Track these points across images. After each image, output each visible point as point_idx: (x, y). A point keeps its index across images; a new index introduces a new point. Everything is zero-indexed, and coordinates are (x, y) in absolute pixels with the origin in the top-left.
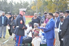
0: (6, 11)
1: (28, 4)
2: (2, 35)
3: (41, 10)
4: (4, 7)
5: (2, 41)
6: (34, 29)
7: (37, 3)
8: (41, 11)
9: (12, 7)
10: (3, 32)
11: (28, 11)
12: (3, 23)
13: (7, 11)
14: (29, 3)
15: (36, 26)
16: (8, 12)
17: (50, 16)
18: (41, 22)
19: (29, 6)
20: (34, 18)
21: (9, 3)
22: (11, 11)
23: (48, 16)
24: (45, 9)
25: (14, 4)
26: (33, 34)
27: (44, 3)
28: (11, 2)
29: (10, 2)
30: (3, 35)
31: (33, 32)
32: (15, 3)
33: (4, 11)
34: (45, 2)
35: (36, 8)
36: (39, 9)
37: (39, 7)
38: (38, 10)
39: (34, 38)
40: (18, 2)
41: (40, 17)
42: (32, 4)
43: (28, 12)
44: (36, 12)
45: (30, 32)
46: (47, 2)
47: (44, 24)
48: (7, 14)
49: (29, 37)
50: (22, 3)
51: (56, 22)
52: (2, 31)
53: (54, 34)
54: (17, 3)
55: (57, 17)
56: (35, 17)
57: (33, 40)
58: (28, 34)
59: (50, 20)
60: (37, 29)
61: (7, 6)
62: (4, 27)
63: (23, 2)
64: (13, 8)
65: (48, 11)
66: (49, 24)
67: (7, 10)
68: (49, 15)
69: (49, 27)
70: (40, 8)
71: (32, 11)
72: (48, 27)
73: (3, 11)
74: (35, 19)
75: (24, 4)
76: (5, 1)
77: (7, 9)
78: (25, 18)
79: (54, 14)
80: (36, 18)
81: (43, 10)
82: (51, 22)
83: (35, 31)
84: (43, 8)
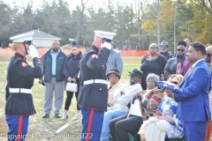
0: (63, 34)
1: (132, 15)
2: (50, 109)
3: (171, 32)
4: (58, 23)
5: (51, 126)
6: (148, 91)
7: (160, 13)
8: (171, 36)
9: (82, 24)
10: (54, 100)
11: (132, 36)
12: (54, 72)
13: (68, 37)
14: (135, 12)
15: (153, 84)
16: (70, 40)
17: (196, 54)
19: (134, 21)
20: (150, 58)
21: (74, 12)
22: (80, 34)
23: (191, 52)
24: (184, 30)
25: (88, 15)
26: (143, 106)
27: (180, 12)
28: (81, 8)
29: (77, 8)
30: (54, 109)
31: (144, 99)
32: (91, 12)
33: (58, 36)
34: (184, 8)
35: (155, 28)
36: (165, 31)
37: (164, 25)
38: (162, 32)
39: (148, 118)
40: (100, 10)
41: (166, 54)
42: (144, 16)
43: (132, 40)
45: (134, 99)
46: (191, 8)
47: (178, 77)
48: (66, 46)
49: (131, 116)
50: (112, 12)
52: (51, 97)
54: (97, 12)
56: (153, 55)
57: (143, 126)
58: (129, 106)
59: (197, 65)
60: (157, 92)
61: (66, 22)
62: (58, 85)
63: (115, 9)
64: (85, 27)
65: (192, 37)
66: (191, 77)
67: (68, 33)
68: (194, 50)
70: (168, 28)
71: (143, 36)
72: (187, 85)
73: (55, 34)
74: (151, 62)
75: (119, 14)
76: (61, 5)
77: (67, 28)
78: (122, 58)
80: (155, 58)
81: (177, 33)
83: (149, 97)
84: (177, 27)
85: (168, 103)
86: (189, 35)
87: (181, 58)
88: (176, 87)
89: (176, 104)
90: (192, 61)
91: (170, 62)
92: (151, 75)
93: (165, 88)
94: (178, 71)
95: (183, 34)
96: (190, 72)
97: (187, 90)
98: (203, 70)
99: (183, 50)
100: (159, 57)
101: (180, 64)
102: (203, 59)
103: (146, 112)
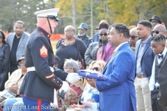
3: (87, 14)
8: (87, 18)
17: (118, 37)
18: (89, 54)
20: (66, 43)
24: (102, 11)
26: (61, 96)
35: (70, 8)
36: (80, 12)
37: (80, 6)
38: (77, 13)
41: (84, 38)
44: (70, 22)
51: (141, 54)
53: (134, 98)
55: (143, 38)
56: (69, 38)
59: (119, 50)
65: (111, 18)
66: (114, 63)
68: (115, 32)
69: (114, 72)
70: (84, 9)
74: (68, 46)
80: (72, 42)
81: (94, 14)
82: (120, 55)
84: (94, 8)
86: (107, 16)
89: (98, 93)
90: (114, 45)
91: (92, 47)
95: (101, 15)
98: (127, 54)
99: (106, 34)
102: (127, 41)
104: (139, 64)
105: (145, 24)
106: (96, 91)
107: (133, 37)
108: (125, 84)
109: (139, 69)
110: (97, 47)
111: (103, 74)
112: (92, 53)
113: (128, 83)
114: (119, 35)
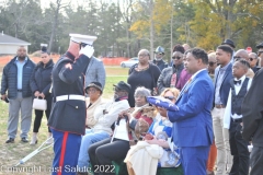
0: (33, 38)
1: (119, 14)
2: (15, 132)
3: (167, 35)
4: (27, 24)
5: (17, 153)
6: (137, 108)
7: (153, 12)
8: (167, 41)
9: (57, 25)
11: (119, 40)
13: (39, 42)
14: (122, 11)
15: (143, 100)
16: (42, 45)
19: (122, 21)
20: (139, 68)
21: (47, 10)
22: (55, 38)
23: (189, 60)
24: (184, 33)
26: (131, 128)
27: (178, 11)
28: (56, 6)
29: (51, 5)
31: (132, 119)
32: (69, 11)
34: (183, 6)
35: (147, 30)
36: (159, 34)
37: (158, 27)
38: (156, 35)
40: (79, 8)
42: (134, 15)
43: (118, 45)
46: (191, 6)
49: (115, 140)
50: (94, 10)
51: (220, 82)
54: (76, 11)
55: (223, 64)
56: (143, 63)
57: (129, 152)
58: (113, 127)
59: (197, 77)
60: (148, 111)
61: (37, 22)
63: (99, 6)
64: (60, 29)
65: (193, 41)
66: (191, 92)
67: (40, 37)
68: (193, 58)
69: (189, 101)
70: (163, 31)
71: (132, 40)
74: (141, 72)
75: (103, 13)
76: (31, 2)
77: (38, 31)
79: (212, 55)
80: (146, 67)
81: (174, 36)
83: (137, 117)
84: (174, 30)
85: (161, 123)
86: (189, 38)
87: (178, 67)
88: (171, 104)
89: (171, 125)
90: (192, 72)
91: (165, 72)
92: (140, 89)
93: (157, 105)
94: (173, 84)
95: (182, 37)
96: (189, 85)
97: (184, 108)
98: (204, 83)
99: (179, 58)
100: (151, 67)
101: (175, 75)
102: (205, 68)
103: (134, 135)
104: (217, 93)
105: (224, 49)
106: (168, 123)
107: (212, 64)
108: (202, 115)
109: (217, 99)
110: (171, 73)
111: (176, 104)
112: (165, 80)
113: (205, 114)
114: (196, 61)
